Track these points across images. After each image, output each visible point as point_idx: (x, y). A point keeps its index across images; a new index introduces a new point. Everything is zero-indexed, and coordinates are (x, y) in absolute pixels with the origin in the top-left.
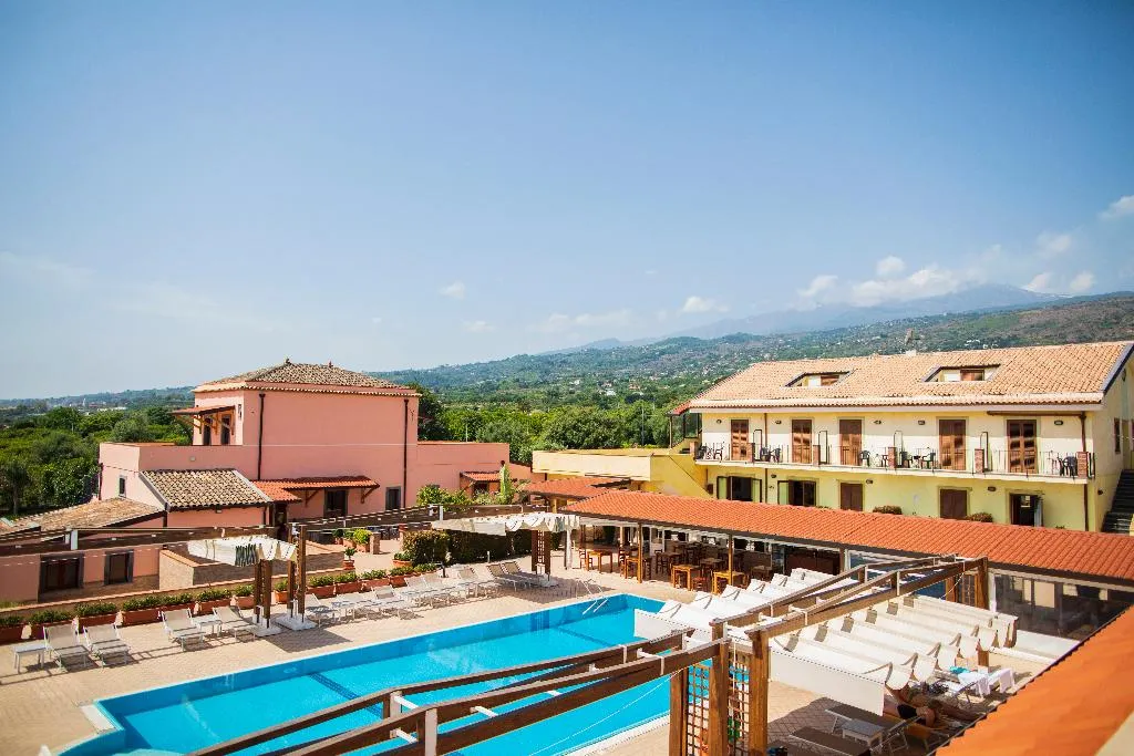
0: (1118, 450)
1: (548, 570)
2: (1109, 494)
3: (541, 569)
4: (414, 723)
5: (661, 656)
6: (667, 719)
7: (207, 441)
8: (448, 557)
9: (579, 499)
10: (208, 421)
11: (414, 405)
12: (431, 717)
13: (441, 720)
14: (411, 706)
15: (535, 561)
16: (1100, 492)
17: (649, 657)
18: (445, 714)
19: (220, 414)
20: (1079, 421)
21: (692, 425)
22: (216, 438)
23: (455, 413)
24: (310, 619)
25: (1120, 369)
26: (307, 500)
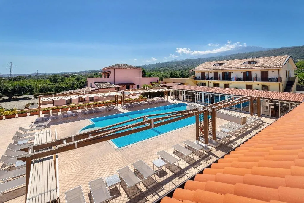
0: (287, 77)
1: (167, 99)
2: (285, 85)
3: (166, 99)
4: (150, 122)
5: (195, 112)
6: (195, 124)
7: (105, 77)
8: (148, 97)
9: (172, 86)
10: (105, 74)
11: (141, 71)
12: (153, 121)
13: (154, 121)
14: (149, 119)
15: (165, 97)
16: (283, 85)
17: (192, 112)
18: (155, 120)
19: (107, 73)
20: (278, 71)
21: (194, 73)
22: (106, 76)
23: (147, 73)
24: (125, 106)
25: (287, 61)
26: (123, 87)
